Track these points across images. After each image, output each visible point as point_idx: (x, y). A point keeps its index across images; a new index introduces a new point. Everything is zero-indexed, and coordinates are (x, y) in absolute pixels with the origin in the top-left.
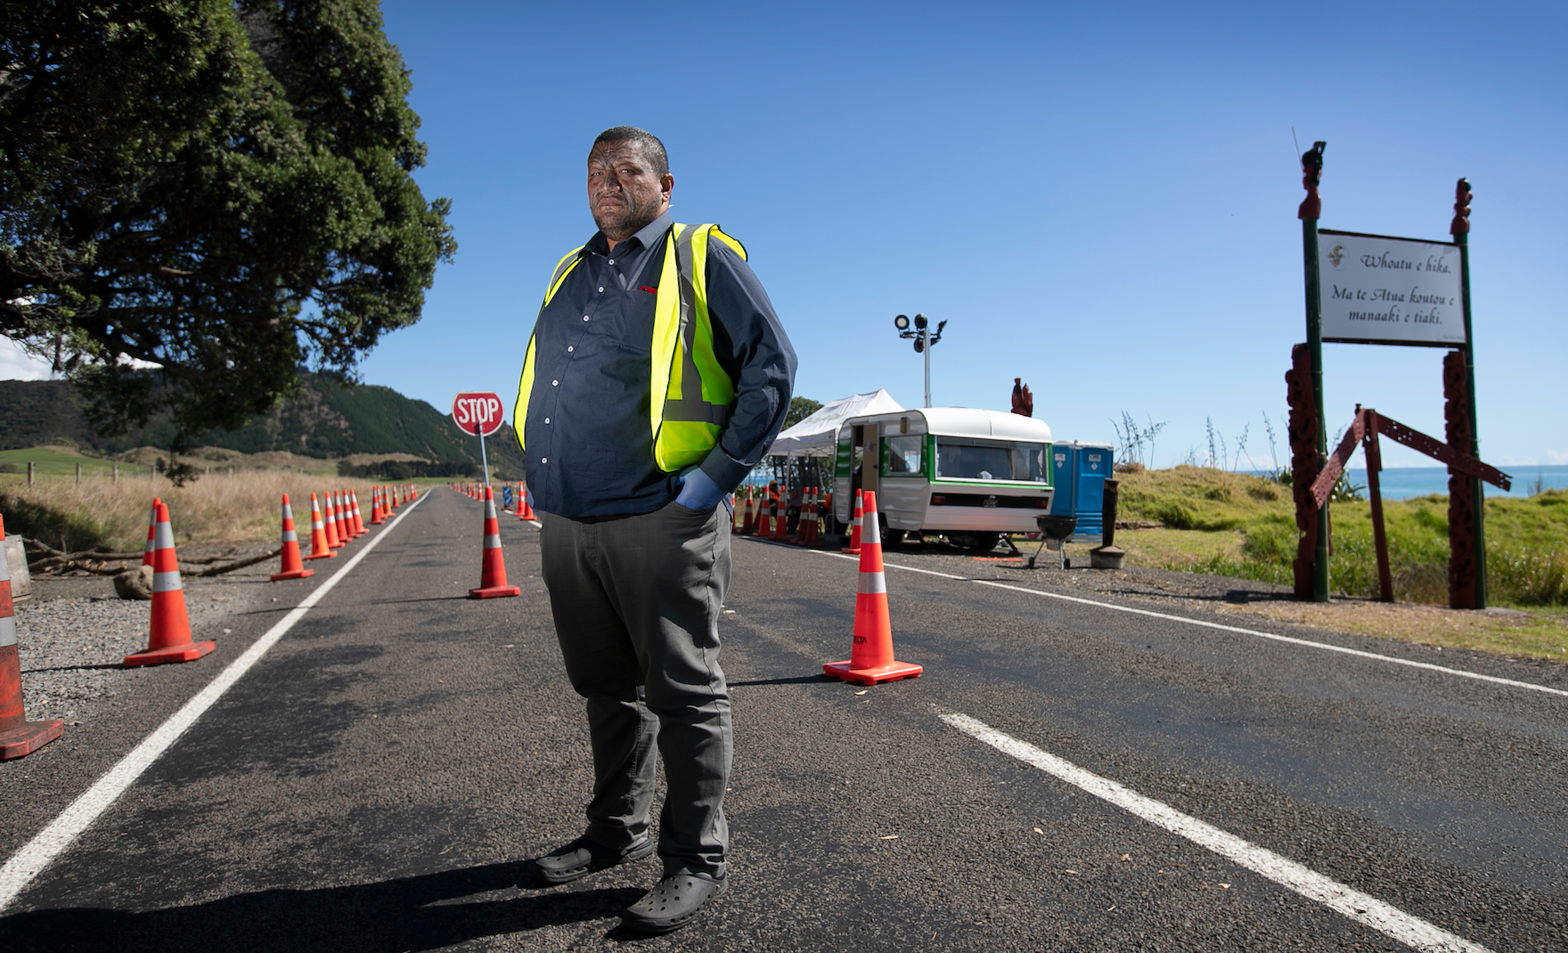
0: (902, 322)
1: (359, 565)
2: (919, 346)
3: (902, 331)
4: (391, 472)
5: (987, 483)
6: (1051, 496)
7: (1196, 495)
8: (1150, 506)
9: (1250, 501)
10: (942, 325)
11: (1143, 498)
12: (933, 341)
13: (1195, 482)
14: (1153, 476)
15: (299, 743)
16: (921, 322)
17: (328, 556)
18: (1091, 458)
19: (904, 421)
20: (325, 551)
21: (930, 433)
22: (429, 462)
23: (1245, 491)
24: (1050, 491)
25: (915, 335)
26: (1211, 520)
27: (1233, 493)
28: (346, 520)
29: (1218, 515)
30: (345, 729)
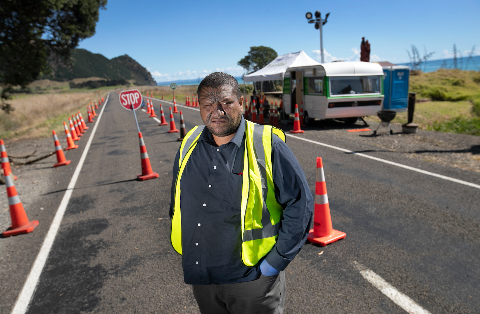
0: (309, 16)
1: (89, 154)
2: (317, 27)
3: (309, 20)
4: (91, 85)
5: (353, 96)
6: (382, 99)
7: (447, 84)
8: (425, 91)
9: (474, 85)
10: (327, 15)
11: (421, 87)
12: (324, 23)
13: (447, 78)
14: (426, 76)
15: (84, 299)
16: (318, 15)
17: (74, 148)
18: (399, 74)
19: (315, 69)
20: (73, 146)
21: (327, 75)
22: (106, 80)
23: (471, 80)
24: (382, 97)
25: (315, 21)
26: (455, 96)
27: (466, 81)
28: (79, 126)
29: (458, 93)
30: (101, 287)
